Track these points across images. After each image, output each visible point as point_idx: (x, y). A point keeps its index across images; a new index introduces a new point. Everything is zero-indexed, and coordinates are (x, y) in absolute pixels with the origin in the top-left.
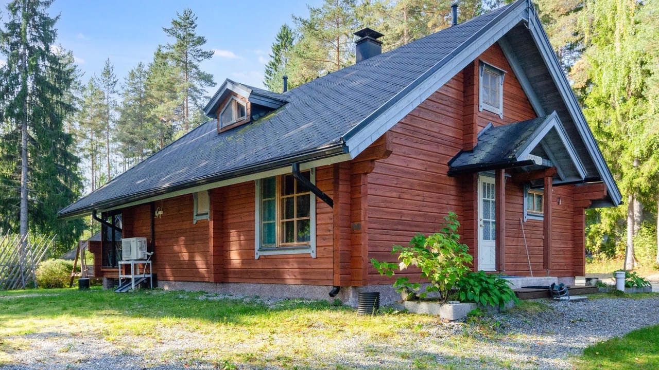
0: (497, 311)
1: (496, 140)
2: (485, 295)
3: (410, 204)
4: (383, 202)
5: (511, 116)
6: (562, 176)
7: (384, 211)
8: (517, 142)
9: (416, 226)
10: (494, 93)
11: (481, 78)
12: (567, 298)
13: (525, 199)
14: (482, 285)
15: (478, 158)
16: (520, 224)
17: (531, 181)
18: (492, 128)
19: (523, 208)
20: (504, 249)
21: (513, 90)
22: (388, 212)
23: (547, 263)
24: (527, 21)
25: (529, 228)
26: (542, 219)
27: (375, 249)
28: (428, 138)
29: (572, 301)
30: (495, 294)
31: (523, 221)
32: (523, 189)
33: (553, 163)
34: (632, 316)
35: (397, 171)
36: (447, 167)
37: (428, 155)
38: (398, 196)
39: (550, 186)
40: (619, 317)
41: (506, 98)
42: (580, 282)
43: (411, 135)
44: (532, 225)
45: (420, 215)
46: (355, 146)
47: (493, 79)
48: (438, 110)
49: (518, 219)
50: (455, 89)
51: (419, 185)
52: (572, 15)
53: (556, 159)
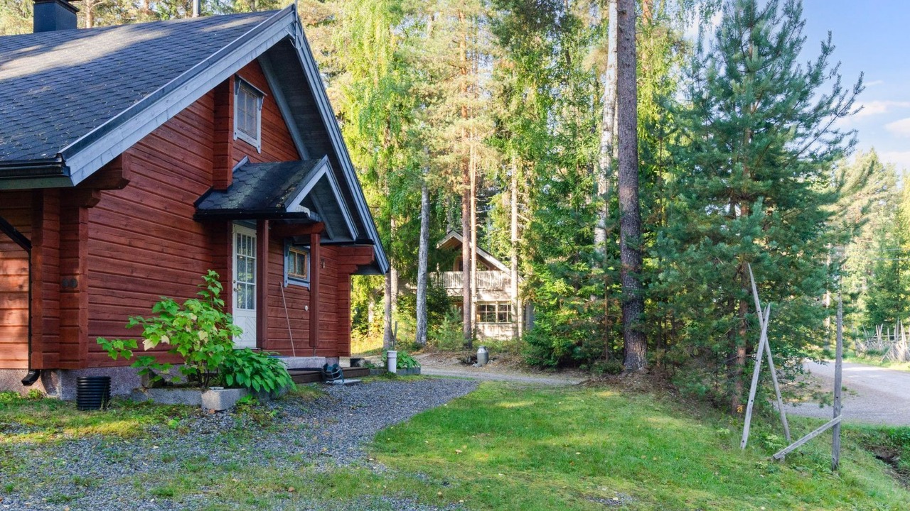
0: (269, 398)
1: (256, 180)
2: (257, 378)
3: (144, 255)
4: (108, 249)
5: (270, 152)
6: (331, 235)
7: (108, 263)
8: (285, 187)
9: (151, 286)
10: (252, 118)
11: (236, 97)
12: (341, 381)
13: (286, 259)
14: (253, 365)
15: (235, 201)
16: (279, 290)
17: (294, 237)
18: (248, 163)
19: (284, 270)
20: (265, 321)
21: (272, 119)
22: (114, 264)
23: (314, 339)
24: (294, 37)
25: (291, 295)
26: (308, 285)
27: (97, 316)
28: (168, 166)
29: (346, 384)
30: (269, 376)
31: (283, 286)
32: (283, 246)
33: (321, 218)
34: (410, 400)
35: (127, 207)
36: (193, 209)
37: (169, 190)
38: (127, 242)
39: (317, 245)
40: (397, 401)
41: (265, 128)
42: (344, 363)
43: (146, 159)
44: (293, 291)
45: (160, 272)
46: (79, 168)
47: (250, 101)
48: (181, 130)
49: (278, 283)
50: (203, 105)
51: (158, 229)
52: (321, 27)
53: (325, 213)
